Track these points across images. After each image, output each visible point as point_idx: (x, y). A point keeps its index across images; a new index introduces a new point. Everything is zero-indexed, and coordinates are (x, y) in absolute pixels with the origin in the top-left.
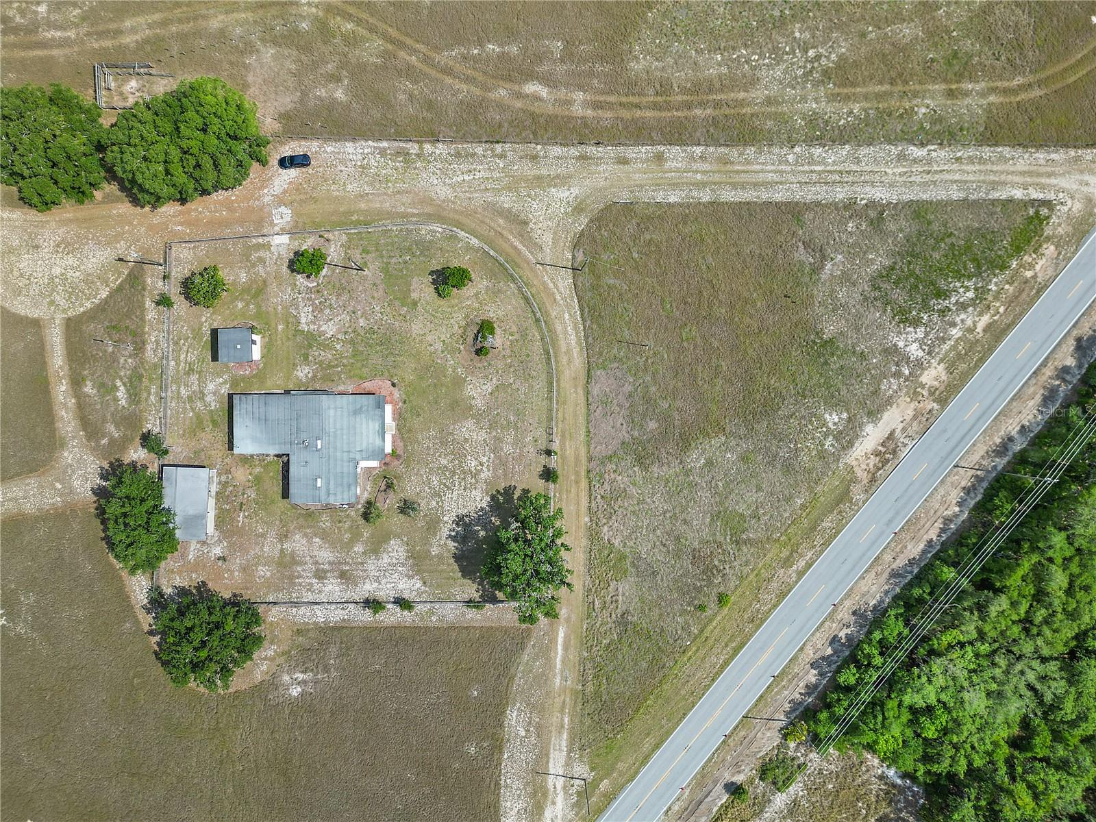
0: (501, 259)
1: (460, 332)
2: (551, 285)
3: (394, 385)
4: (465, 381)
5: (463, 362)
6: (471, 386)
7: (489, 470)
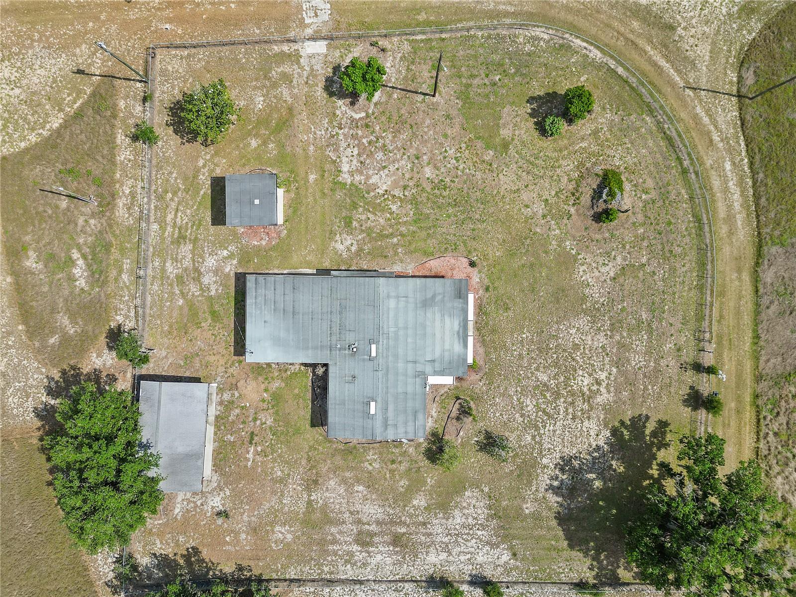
0: (633, 80)
1: (571, 187)
2: (706, 120)
3: (472, 264)
4: (576, 260)
5: (573, 232)
6: (585, 267)
7: (609, 392)
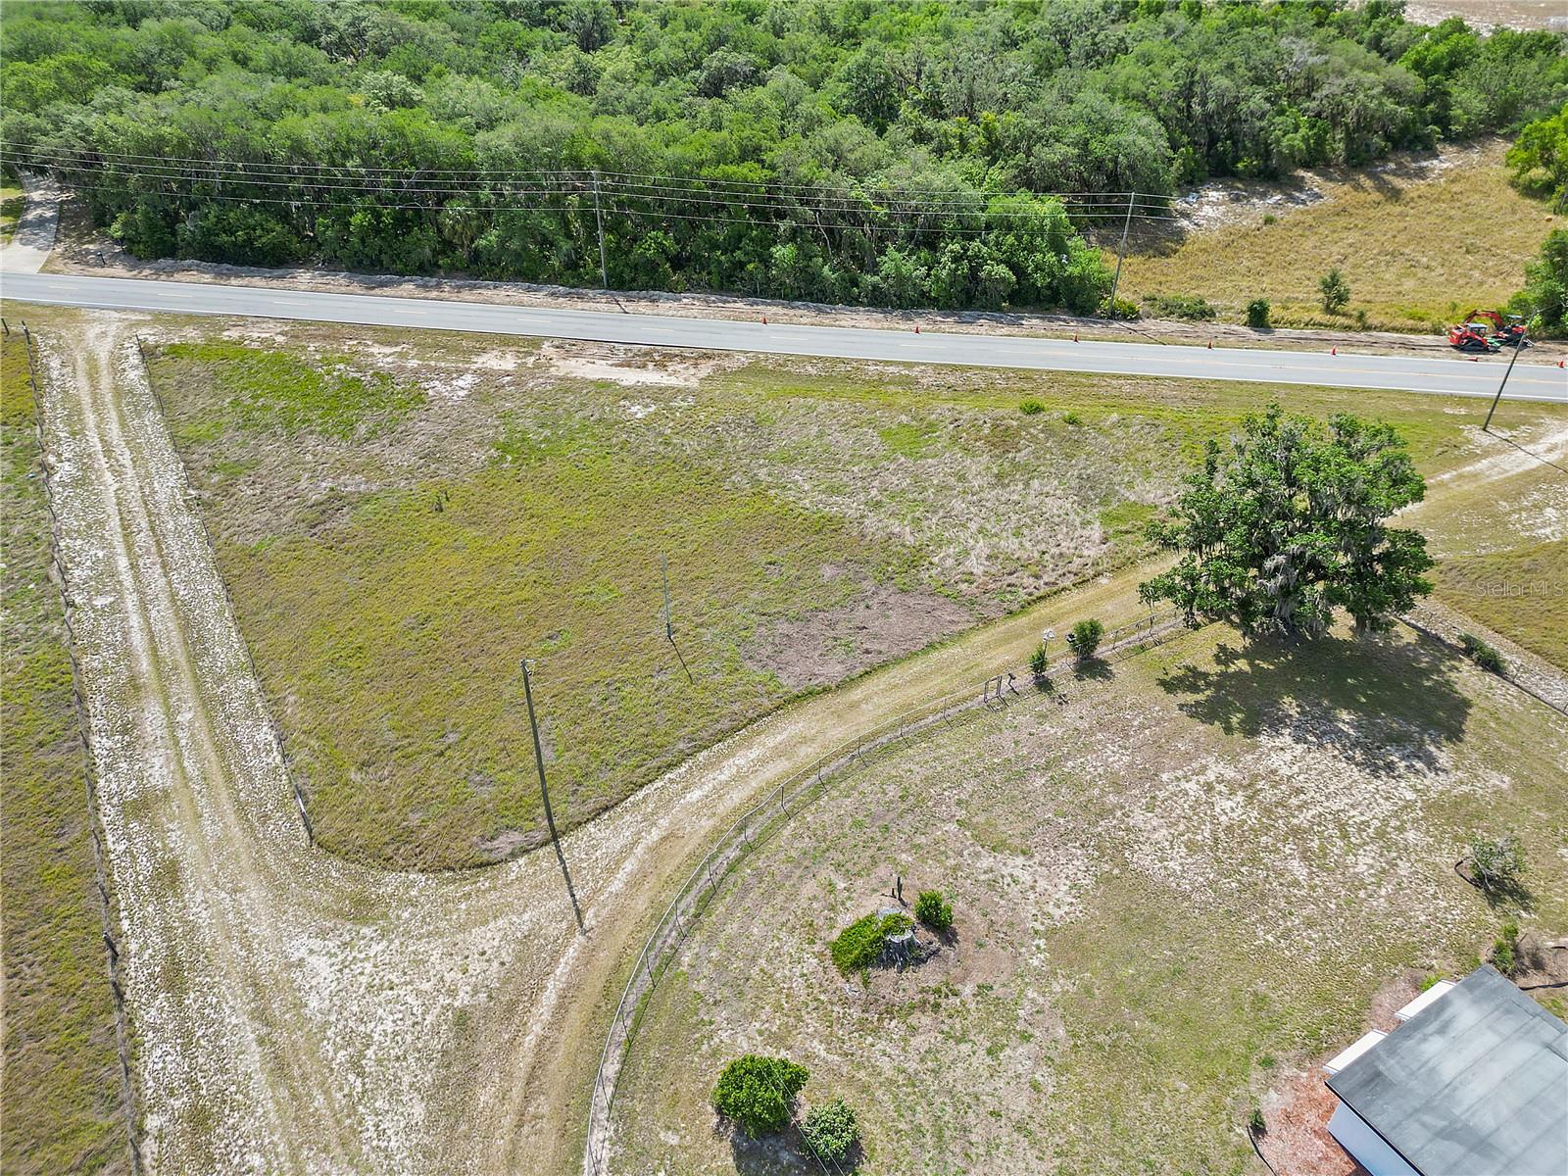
1: (926, 1020)
4: (1052, 931)
5: (1006, 965)
6: (1050, 908)
7: (1204, 767)
